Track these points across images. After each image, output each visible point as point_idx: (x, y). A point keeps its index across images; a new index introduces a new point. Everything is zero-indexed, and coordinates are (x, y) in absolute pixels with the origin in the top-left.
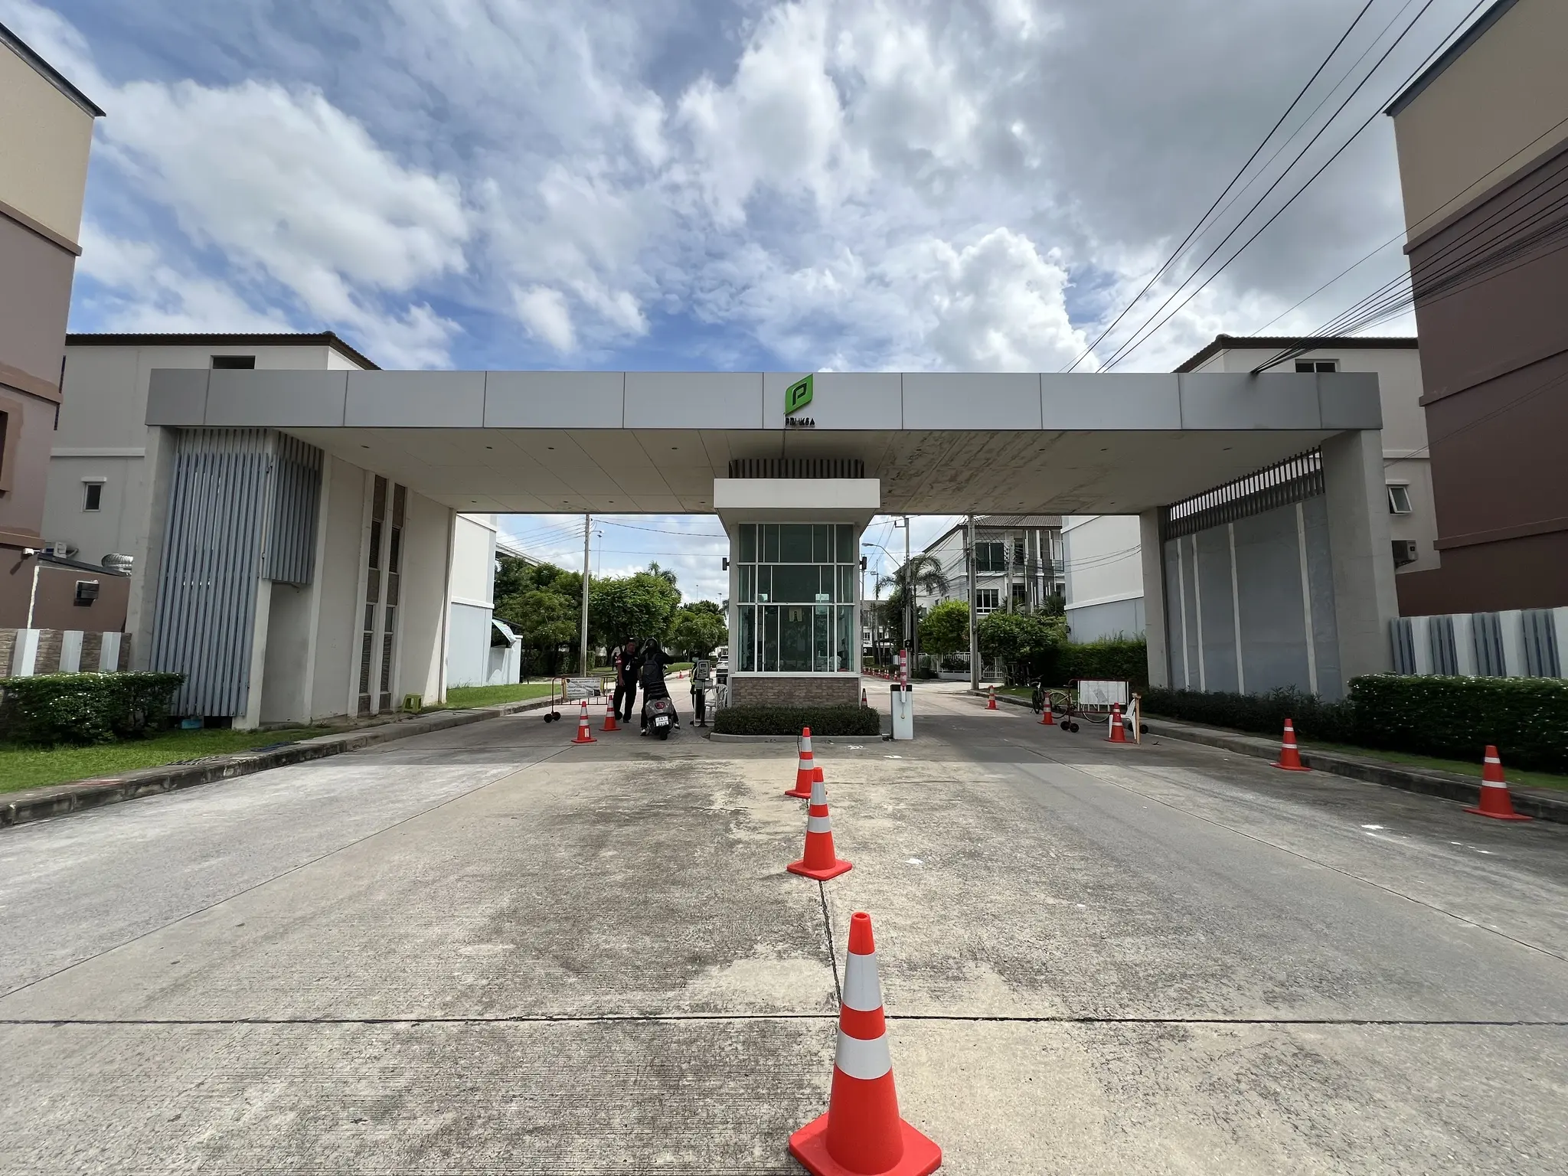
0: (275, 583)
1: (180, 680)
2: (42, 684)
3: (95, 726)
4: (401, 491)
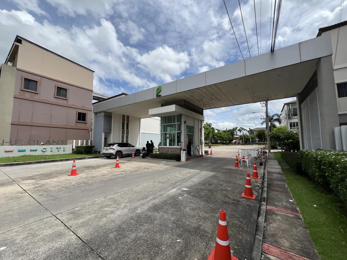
0: (105, 133)
1: (94, 146)
2: (86, 146)
3: (83, 152)
4: (128, 117)
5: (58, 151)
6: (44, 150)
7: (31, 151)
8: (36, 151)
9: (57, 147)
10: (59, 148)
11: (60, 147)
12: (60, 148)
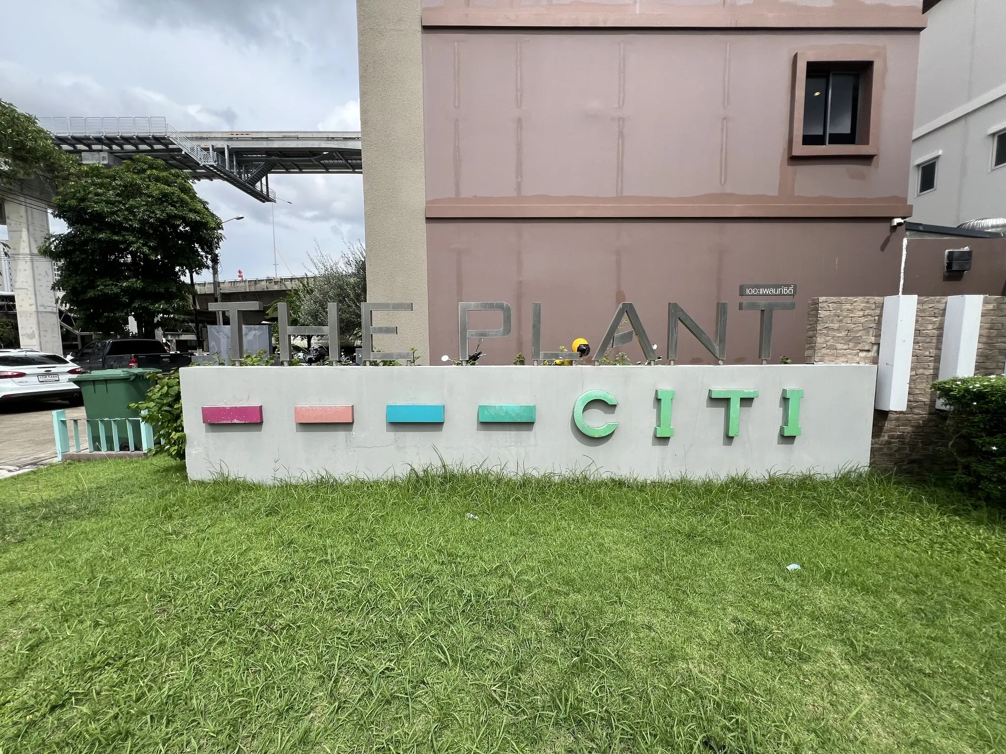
5: (729, 439)
6: (597, 423)
7: (486, 425)
8: (528, 425)
9: (720, 390)
10: (735, 404)
11: (748, 392)
12: (746, 401)
